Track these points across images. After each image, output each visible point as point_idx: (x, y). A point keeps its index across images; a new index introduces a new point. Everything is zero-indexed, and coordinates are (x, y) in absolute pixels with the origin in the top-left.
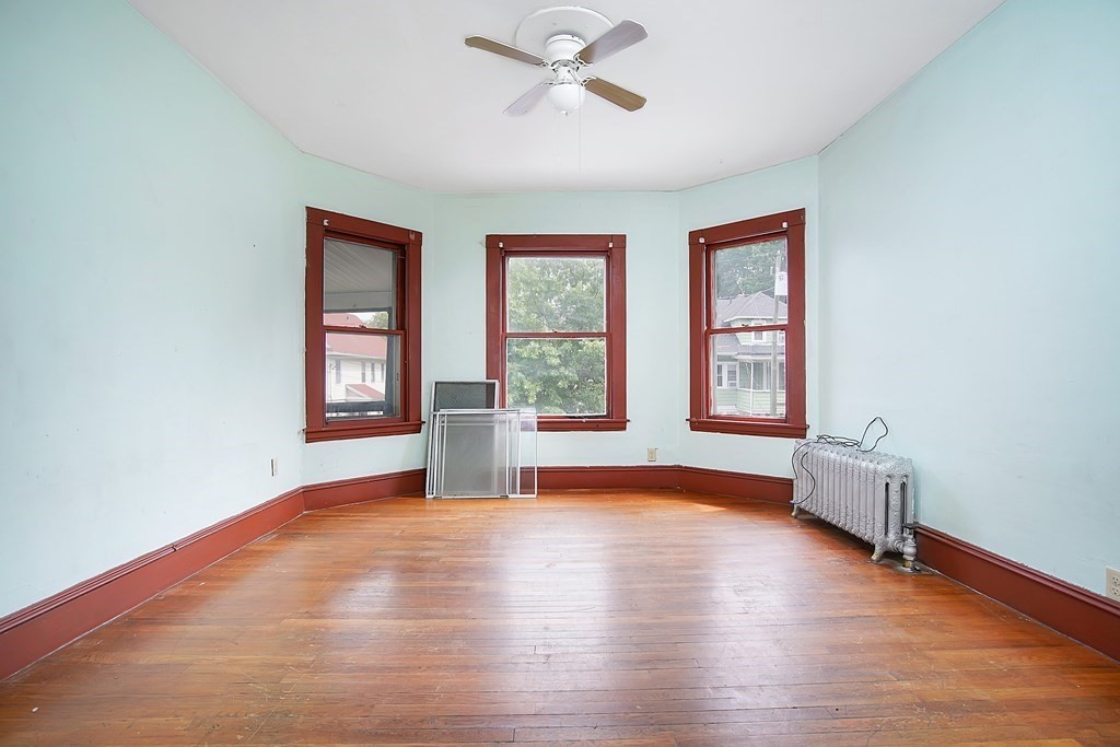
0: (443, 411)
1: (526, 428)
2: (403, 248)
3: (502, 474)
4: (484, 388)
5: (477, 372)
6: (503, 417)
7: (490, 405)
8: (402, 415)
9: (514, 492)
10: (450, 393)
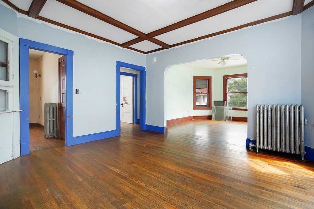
0: (215, 106)
1: (230, 109)
2: (208, 80)
3: (225, 117)
4: (223, 103)
5: (221, 99)
6: (226, 107)
7: (224, 105)
8: (208, 107)
9: (227, 120)
10: (217, 103)
